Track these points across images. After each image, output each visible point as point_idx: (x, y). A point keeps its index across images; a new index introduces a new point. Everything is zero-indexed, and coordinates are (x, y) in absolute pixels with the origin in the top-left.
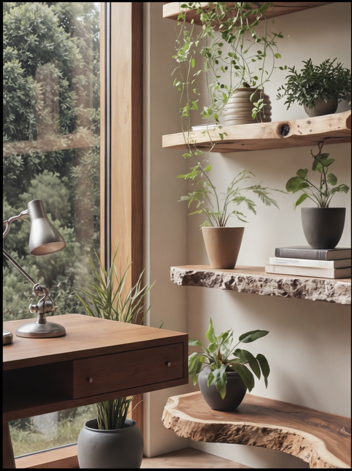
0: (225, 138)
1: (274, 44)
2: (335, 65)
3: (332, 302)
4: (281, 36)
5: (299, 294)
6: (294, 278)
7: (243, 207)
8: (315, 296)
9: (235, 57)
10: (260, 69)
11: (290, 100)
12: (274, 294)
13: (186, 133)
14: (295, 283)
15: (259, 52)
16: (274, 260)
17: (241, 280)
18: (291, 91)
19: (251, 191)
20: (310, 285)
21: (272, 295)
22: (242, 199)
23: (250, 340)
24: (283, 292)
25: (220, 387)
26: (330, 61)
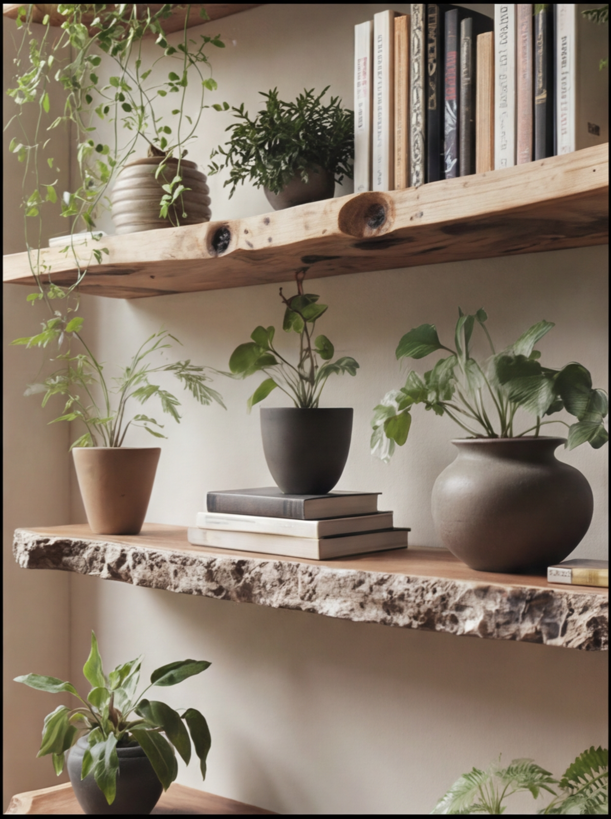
0: (106, 260)
1: (204, 60)
2: (325, 102)
3: (312, 611)
4: (219, 44)
5: (246, 592)
6: (237, 558)
7: (154, 406)
8: (276, 599)
9: (127, 88)
10: (176, 112)
11: (236, 177)
12: (199, 591)
13: (34, 252)
14: (239, 568)
15: (173, 76)
16: (203, 516)
17: (138, 559)
18: (238, 158)
19: (171, 373)
20: (269, 575)
21: (195, 593)
22: (154, 389)
23: (172, 681)
24: (214, 587)
25: (104, 780)
26: (316, 94)
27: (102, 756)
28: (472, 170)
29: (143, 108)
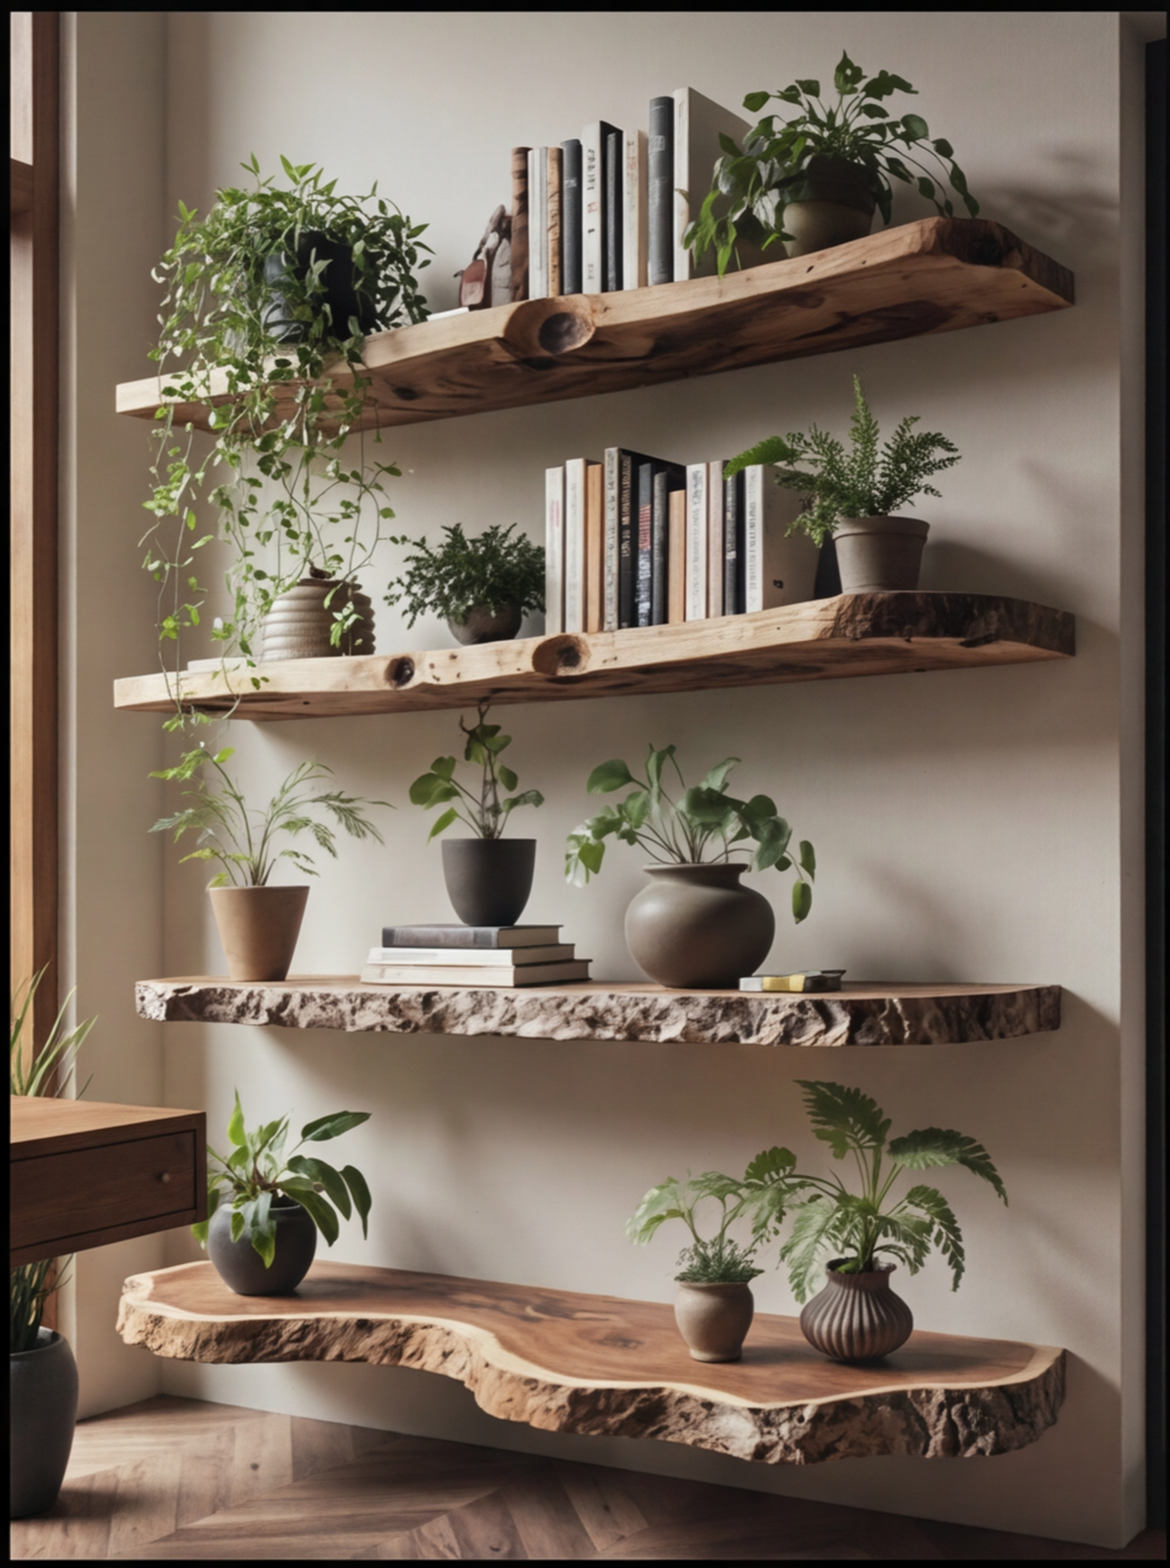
1: (379, 488)
2: (513, 538)
3: (512, 1035)
4: (393, 471)
5: (438, 1023)
6: (425, 990)
7: (306, 841)
8: (474, 1026)
9: (293, 513)
10: (348, 540)
11: (416, 607)
12: (384, 1028)
14: (428, 1001)
15: (347, 504)
16: (378, 953)
17: (305, 1001)
18: (416, 589)
19: (322, 805)
20: (463, 1003)
21: (378, 1029)
22: (306, 823)
23: (326, 1136)
24: (400, 1021)
25: (262, 1240)
26: (502, 531)
27: (256, 1214)
28: (665, 620)
29: (309, 536)
